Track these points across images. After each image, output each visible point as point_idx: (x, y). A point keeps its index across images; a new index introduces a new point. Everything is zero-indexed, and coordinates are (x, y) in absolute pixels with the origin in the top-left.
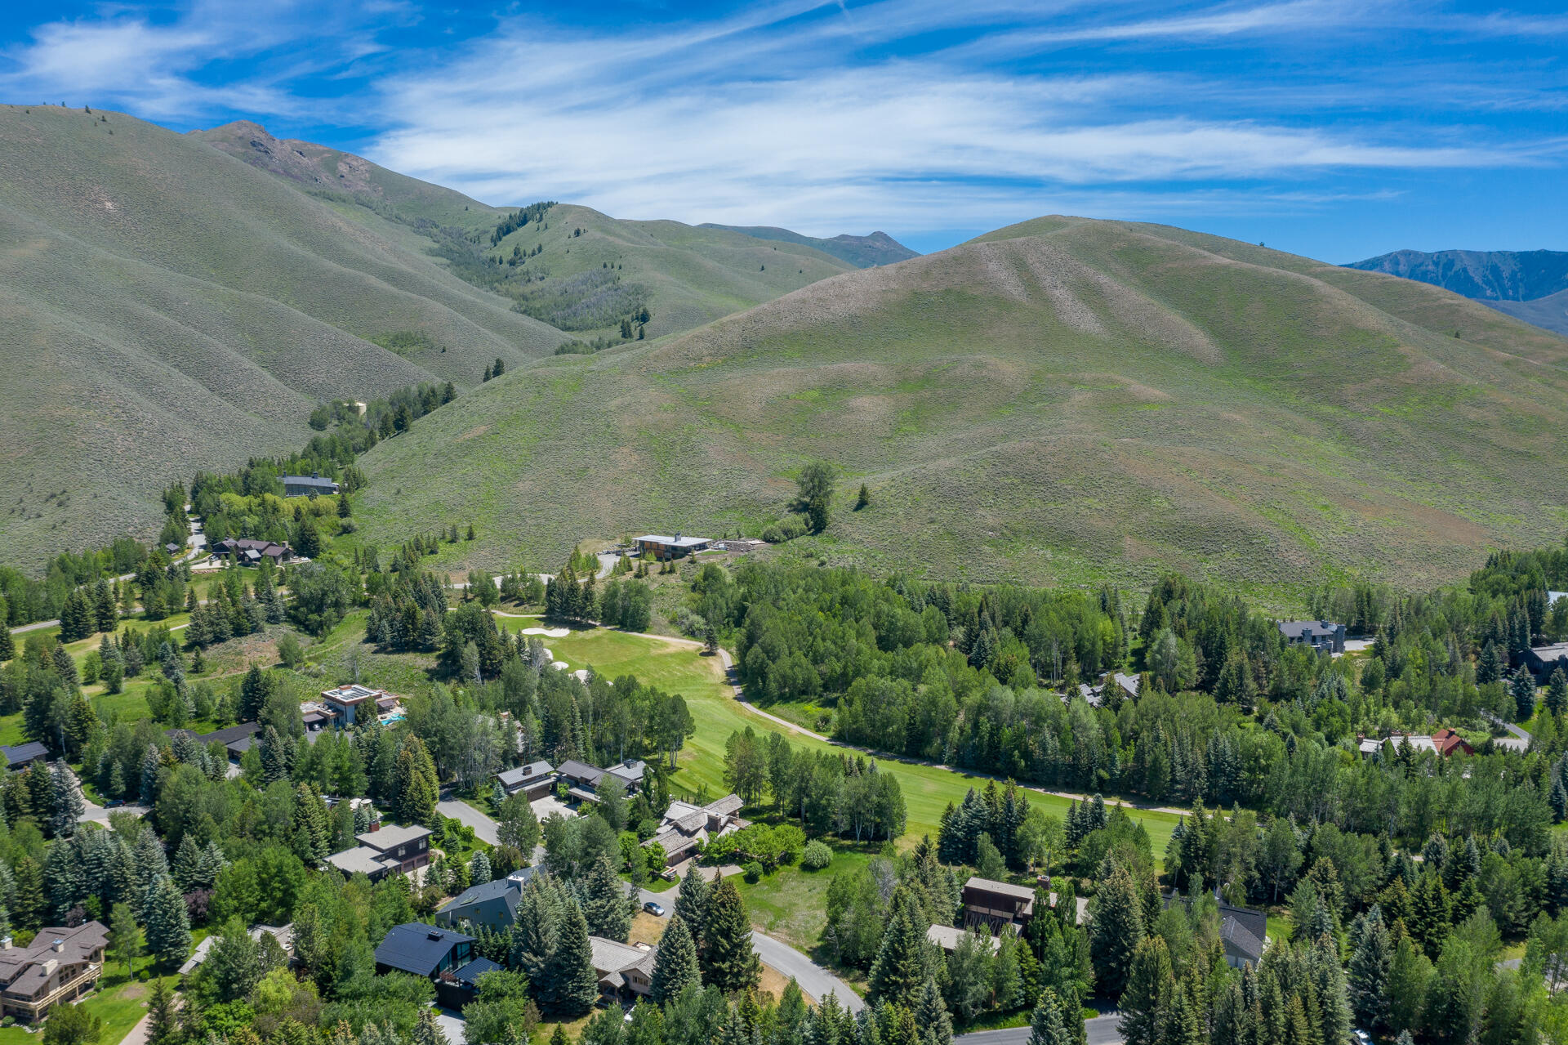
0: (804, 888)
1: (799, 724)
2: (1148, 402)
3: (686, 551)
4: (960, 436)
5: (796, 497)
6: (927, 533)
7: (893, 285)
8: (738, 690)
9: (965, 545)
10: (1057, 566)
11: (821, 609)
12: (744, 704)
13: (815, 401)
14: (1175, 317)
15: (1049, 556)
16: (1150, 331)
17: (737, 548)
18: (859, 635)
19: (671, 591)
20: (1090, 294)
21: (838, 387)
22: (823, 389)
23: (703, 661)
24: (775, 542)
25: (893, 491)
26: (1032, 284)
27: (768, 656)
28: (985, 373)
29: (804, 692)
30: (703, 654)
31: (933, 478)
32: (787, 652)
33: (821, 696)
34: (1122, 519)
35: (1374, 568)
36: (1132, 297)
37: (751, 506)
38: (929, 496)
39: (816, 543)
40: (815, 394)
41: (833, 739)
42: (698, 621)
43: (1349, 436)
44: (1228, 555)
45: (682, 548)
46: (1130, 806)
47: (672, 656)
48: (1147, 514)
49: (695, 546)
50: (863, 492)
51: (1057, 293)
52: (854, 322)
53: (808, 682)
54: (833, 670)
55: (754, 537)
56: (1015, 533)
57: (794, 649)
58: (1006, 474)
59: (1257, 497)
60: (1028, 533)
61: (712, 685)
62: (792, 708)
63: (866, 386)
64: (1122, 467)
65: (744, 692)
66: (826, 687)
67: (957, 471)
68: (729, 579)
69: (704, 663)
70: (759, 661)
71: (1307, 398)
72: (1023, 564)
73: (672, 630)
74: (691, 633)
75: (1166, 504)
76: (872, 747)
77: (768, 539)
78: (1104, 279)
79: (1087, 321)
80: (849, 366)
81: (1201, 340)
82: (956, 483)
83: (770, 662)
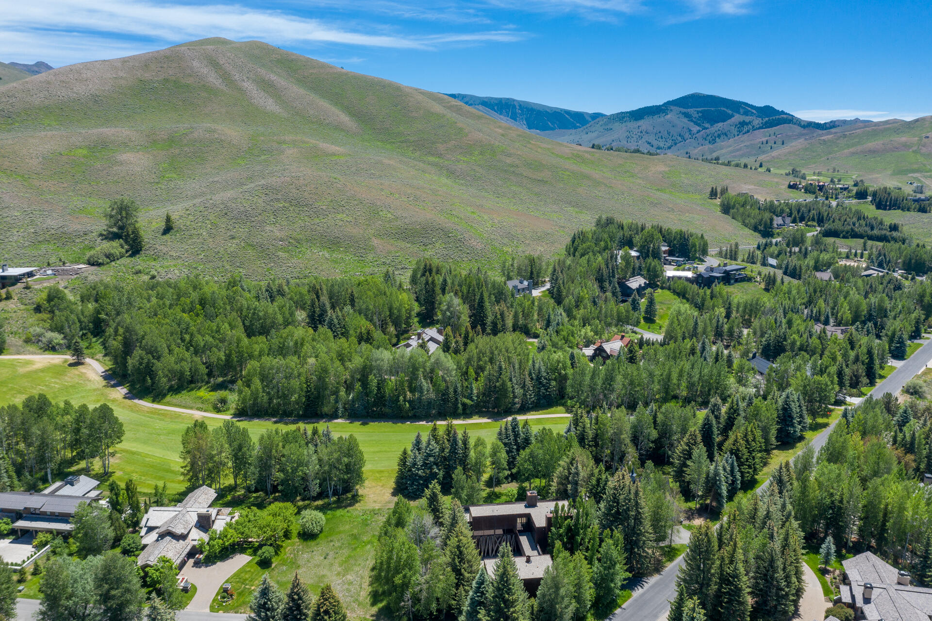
0: (318, 558)
1: (198, 409)
2: (334, 154)
3: (16, 280)
4: (216, 179)
5: (105, 228)
6: (232, 246)
7: (121, 74)
8: (122, 391)
9: (264, 252)
10: (335, 262)
11: (184, 311)
12: (136, 401)
13: (84, 156)
14: (324, 104)
15: (327, 255)
16: (311, 112)
17: (65, 272)
18: (232, 327)
19: (14, 315)
20: (267, 86)
21: (100, 146)
22: (89, 148)
23: (75, 371)
24: (99, 265)
25: (190, 217)
26: (226, 77)
27: (153, 357)
28: (216, 136)
29: (191, 382)
30: (71, 365)
31: (222, 206)
32: (167, 351)
33: (208, 383)
34: (365, 227)
35: (516, 246)
36: (295, 90)
37: (62, 238)
38: (224, 220)
39: (139, 261)
40: (85, 152)
41: (235, 415)
42: (57, 338)
43: (451, 173)
44: (437, 245)
45: (10, 277)
46: (489, 421)
47: (43, 370)
48: (380, 222)
49: (24, 275)
50: (168, 219)
51: (245, 84)
52: (96, 99)
53: (194, 372)
54: (219, 359)
55: (78, 263)
56: (298, 241)
57: (173, 346)
58: (278, 200)
59: (438, 208)
60: (307, 241)
61: (95, 390)
62: (184, 396)
63: (125, 145)
64: (353, 193)
65: (130, 392)
66: (210, 374)
67: (239, 200)
68: (71, 297)
69: (77, 372)
70: (146, 361)
71: (418, 153)
72: (312, 263)
73: (30, 348)
74: (51, 348)
75: (389, 215)
76: (273, 416)
77: (92, 263)
78: (273, 77)
79: (271, 105)
80: (107, 131)
81: (345, 118)
82: (242, 209)
83: (155, 361)
